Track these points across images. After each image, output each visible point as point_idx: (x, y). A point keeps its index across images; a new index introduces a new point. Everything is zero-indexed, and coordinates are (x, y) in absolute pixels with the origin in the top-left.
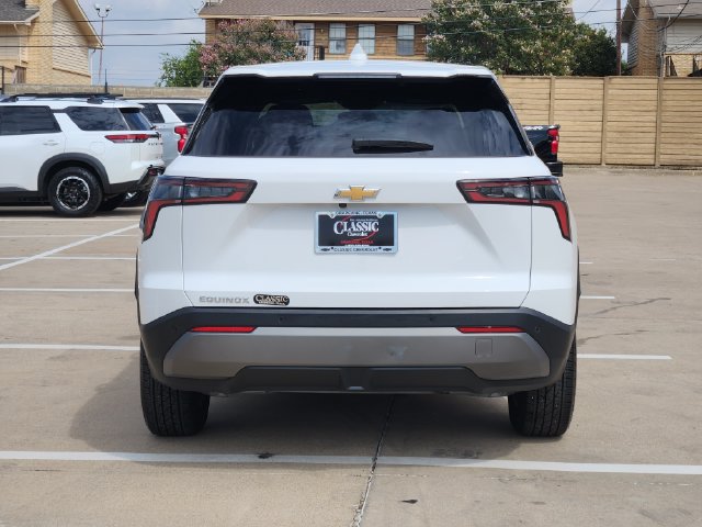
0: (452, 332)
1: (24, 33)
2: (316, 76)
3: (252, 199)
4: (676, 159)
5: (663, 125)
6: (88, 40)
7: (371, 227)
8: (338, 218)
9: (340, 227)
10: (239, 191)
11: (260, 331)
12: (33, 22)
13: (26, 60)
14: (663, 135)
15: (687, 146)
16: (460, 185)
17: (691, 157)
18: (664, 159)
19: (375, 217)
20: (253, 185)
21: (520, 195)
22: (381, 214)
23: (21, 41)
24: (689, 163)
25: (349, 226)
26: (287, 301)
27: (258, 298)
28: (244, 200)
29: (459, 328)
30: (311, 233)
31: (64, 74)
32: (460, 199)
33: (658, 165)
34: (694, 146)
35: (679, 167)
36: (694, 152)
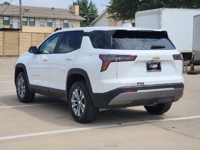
0: (173, 89)
2: (138, 31)
3: (136, 60)
4: (9, 54)
5: (5, 44)
8: (150, 64)
10: (133, 58)
11: (139, 91)
14: (5, 47)
15: (12, 51)
16: (173, 56)
17: (13, 54)
18: (6, 54)
20: (136, 56)
22: (158, 63)
24: (13, 55)
26: (144, 84)
27: (138, 83)
28: (134, 60)
33: (4, 56)
34: (14, 51)
35: (11, 56)
36: (14, 52)
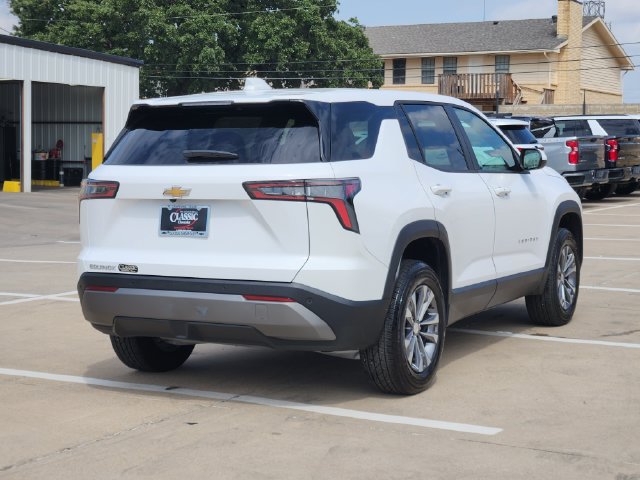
0: (240, 299)
1: (554, 59)
2: (180, 104)
6: (620, 61)
7: (192, 217)
8: (174, 210)
9: (174, 218)
10: (112, 189)
11: (120, 291)
12: (563, 49)
13: (556, 83)
16: (246, 185)
19: (196, 210)
21: (298, 194)
22: (199, 208)
23: (551, 66)
25: (179, 216)
26: (136, 269)
27: (121, 266)
28: (114, 196)
29: (244, 296)
30: (157, 221)
31: (594, 94)
32: (245, 196)
